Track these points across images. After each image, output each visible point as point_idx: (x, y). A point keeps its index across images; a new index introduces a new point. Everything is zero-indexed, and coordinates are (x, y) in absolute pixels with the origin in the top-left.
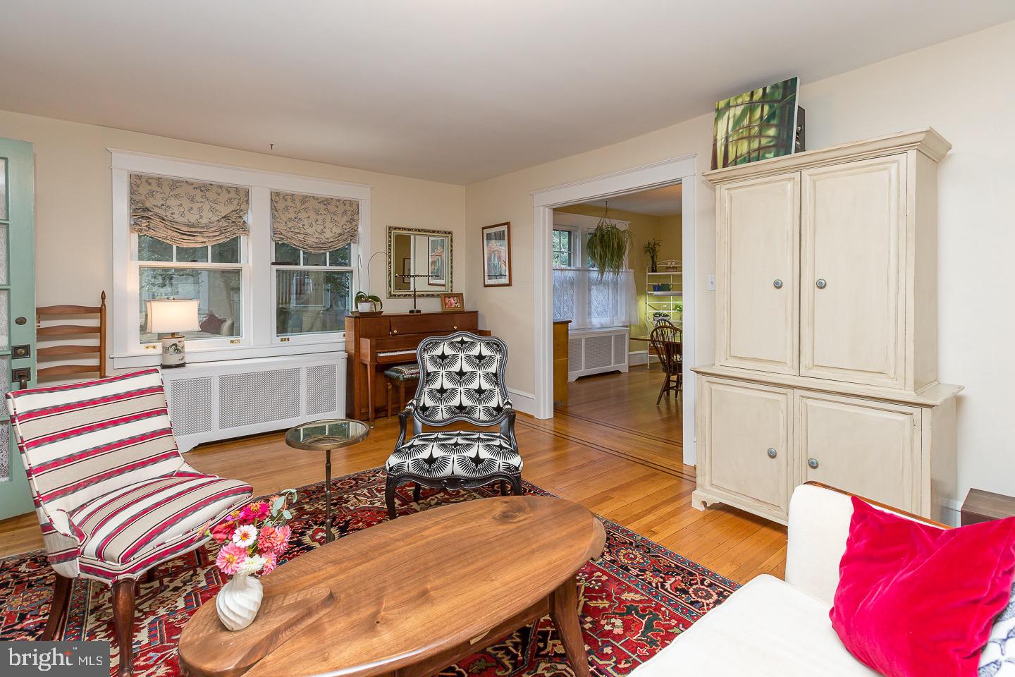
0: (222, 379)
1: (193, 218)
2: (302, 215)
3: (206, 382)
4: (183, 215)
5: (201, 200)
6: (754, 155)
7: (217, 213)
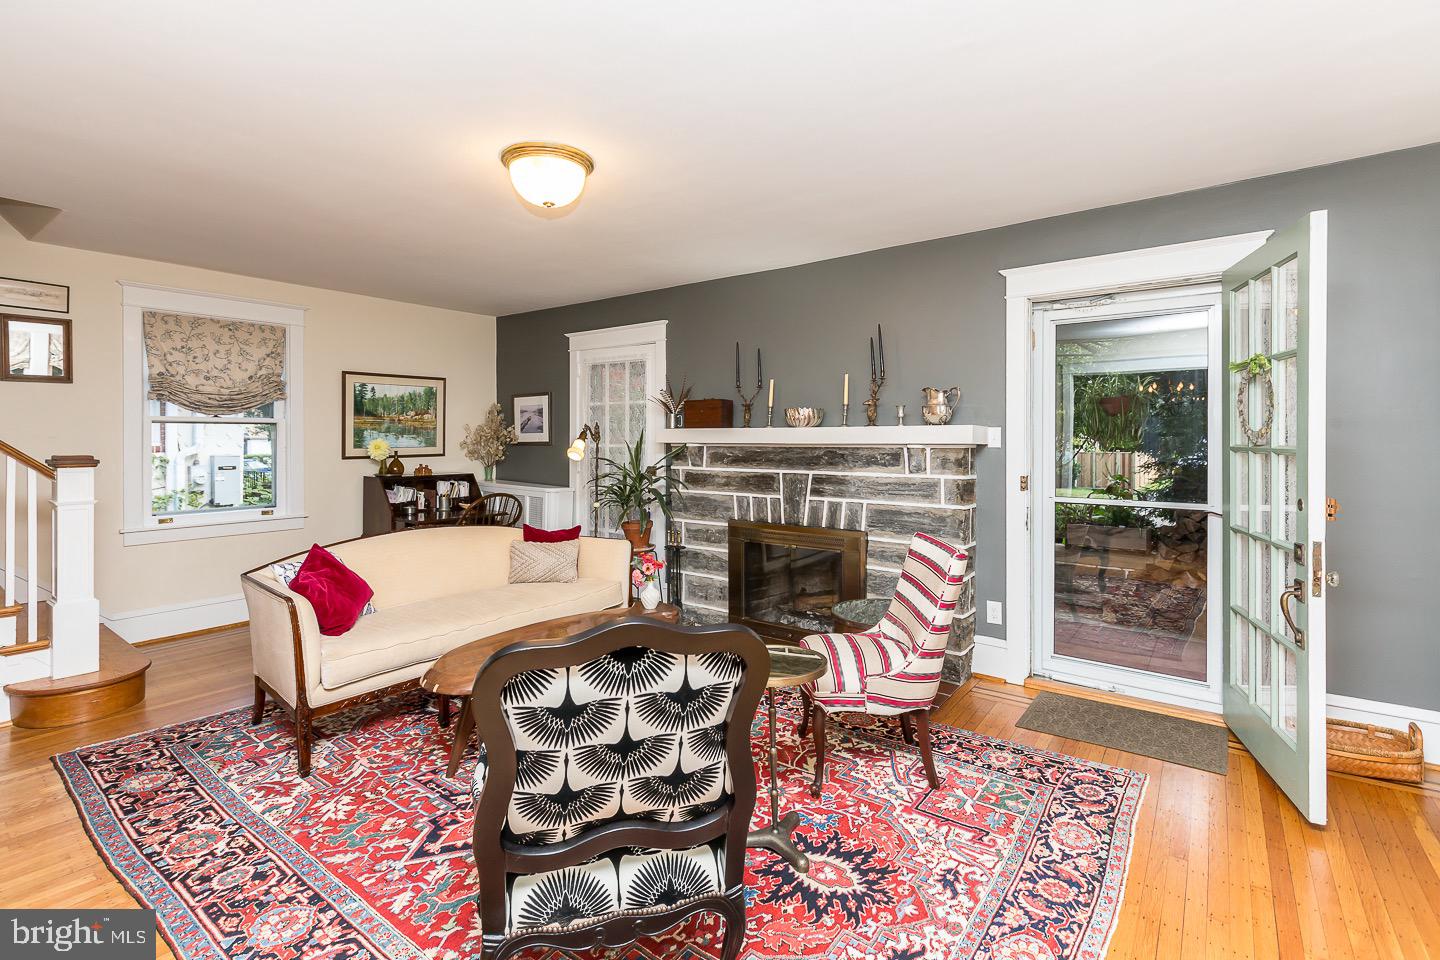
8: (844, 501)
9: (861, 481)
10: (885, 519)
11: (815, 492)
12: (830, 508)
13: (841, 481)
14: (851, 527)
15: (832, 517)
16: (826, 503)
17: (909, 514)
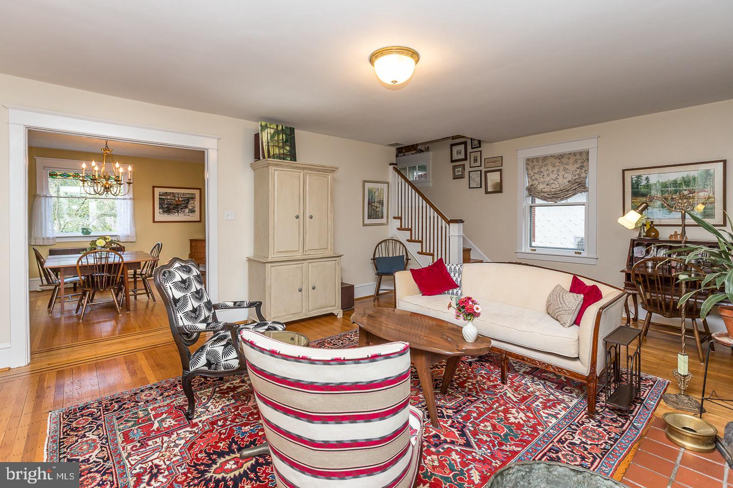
6: (282, 156)
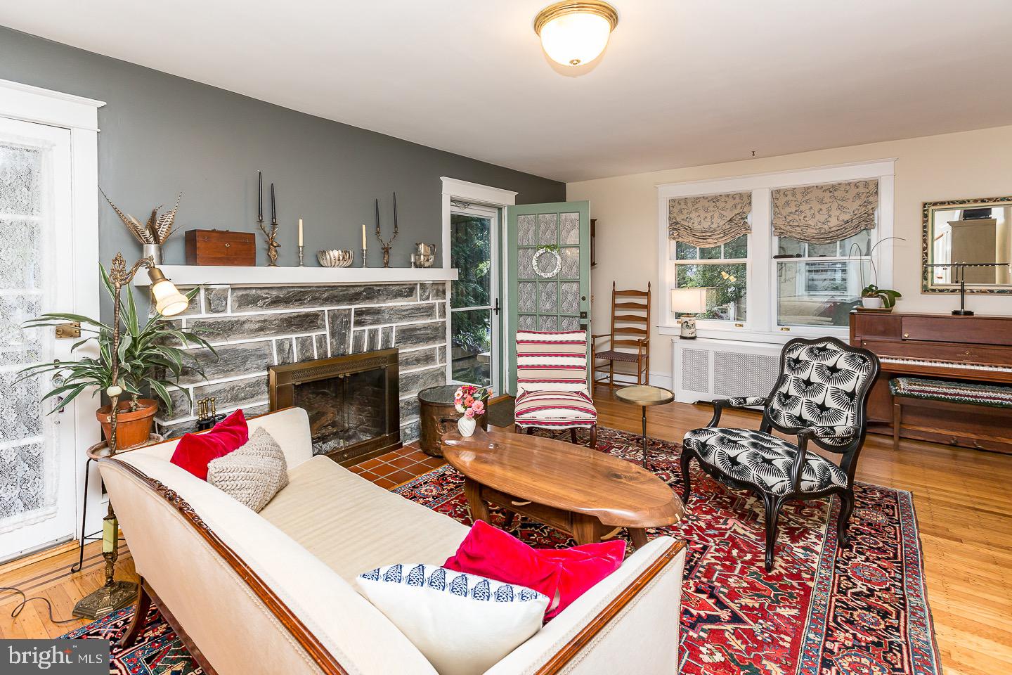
0: (717, 354)
1: (706, 225)
2: (804, 207)
3: (706, 354)
4: (700, 223)
5: (713, 209)
7: (724, 218)
8: (380, 327)
9: (391, 310)
10: (408, 336)
11: (358, 323)
12: (369, 335)
13: (377, 312)
14: (386, 347)
15: (371, 342)
16: (367, 331)
17: (420, 329)
